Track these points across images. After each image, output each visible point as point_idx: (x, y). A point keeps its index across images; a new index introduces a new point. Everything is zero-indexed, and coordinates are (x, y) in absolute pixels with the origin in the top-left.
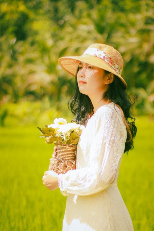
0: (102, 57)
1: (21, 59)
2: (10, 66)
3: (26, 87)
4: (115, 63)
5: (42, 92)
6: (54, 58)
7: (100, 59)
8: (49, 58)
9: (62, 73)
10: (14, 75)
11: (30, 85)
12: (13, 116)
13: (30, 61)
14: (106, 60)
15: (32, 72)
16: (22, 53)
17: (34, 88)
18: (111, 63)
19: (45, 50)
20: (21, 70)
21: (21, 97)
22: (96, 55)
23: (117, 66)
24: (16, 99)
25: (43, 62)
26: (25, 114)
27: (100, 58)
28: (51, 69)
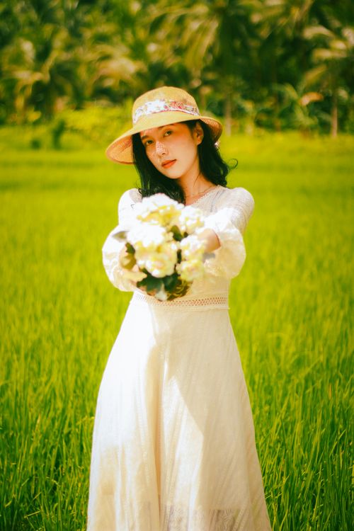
0: (162, 109)
1: (88, 34)
2: (69, 47)
3: (95, 82)
4: (185, 105)
5: (123, 90)
6: (142, 34)
7: (163, 113)
8: (134, 33)
9: (155, 59)
10: (76, 62)
11: (102, 78)
12: (74, 130)
13: (102, 39)
14: (172, 109)
15: (106, 57)
16: (88, 25)
17: (109, 83)
18: (180, 107)
19: (127, 21)
20: (87, 54)
21: (88, 100)
22: (153, 111)
23: (190, 108)
24: (79, 102)
25: (123, 40)
26: (94, 127)
27: (162, 111)
28: (137, 51)
